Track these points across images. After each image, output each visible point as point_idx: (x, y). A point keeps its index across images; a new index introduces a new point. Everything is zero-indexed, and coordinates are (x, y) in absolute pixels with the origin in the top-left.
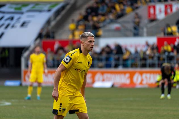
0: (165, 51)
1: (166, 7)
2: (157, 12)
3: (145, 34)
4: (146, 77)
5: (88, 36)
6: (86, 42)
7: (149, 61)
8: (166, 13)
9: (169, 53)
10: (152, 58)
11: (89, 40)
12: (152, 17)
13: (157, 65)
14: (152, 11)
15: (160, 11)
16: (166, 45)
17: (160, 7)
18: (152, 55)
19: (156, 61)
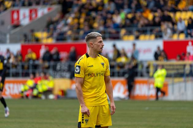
0: (29, 59)
1: (31, 11)
2: (21, 17)
3: (8, 41)
4: (9, 88)
5: (97, 37)
6: (96, 43)
7: (12, 70)
8: (31, 18)
9: (34, 60)
10: (16, 66)
11: (99, 41)
12: (15, 22)
13: (21, 75)
14: (15, 16)
15: (24, 17)
16: (30, 53)
17: (24, 12)
18: (16, 63)
19: (20, 70)
